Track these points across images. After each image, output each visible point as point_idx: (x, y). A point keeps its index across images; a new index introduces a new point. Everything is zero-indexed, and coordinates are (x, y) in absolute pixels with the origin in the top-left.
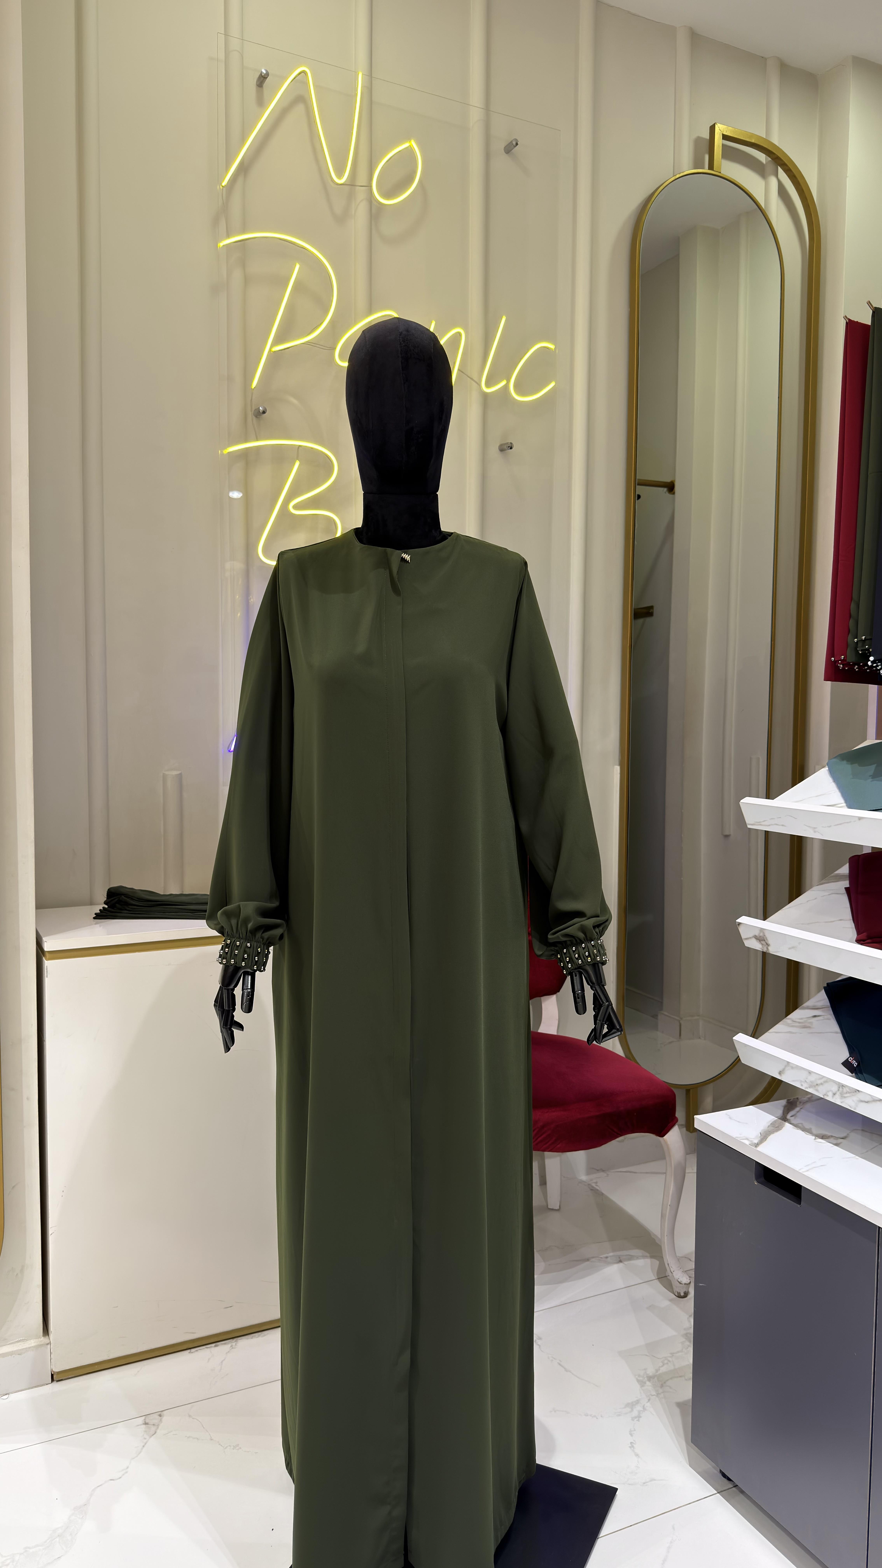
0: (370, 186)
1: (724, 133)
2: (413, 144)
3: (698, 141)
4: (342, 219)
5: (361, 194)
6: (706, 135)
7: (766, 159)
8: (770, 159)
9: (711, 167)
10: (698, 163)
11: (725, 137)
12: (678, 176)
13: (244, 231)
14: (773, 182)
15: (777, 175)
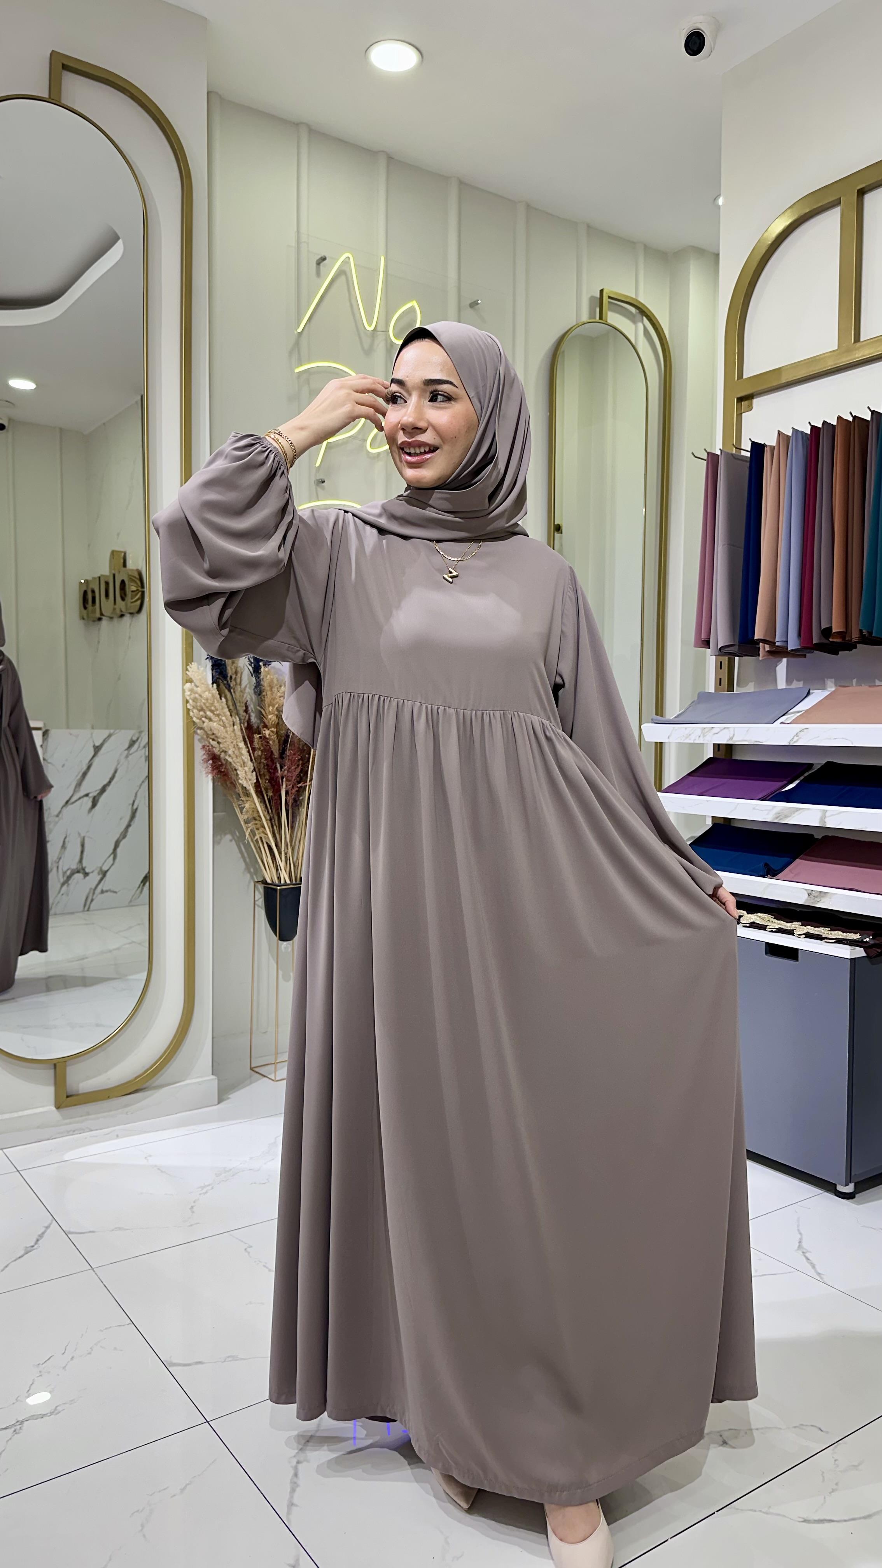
0: (387, 331)
1: (610, 295)
2: (414, 303)
3: (592, 298)
4: (369, 352)
5: (381, 337)
6: (598, 295)
7: (635, 311)
8: (638, 311)
9: (601, 318)
10: (592, 314)
11: (610, 298)
12: (580, 324)
13: (309, 362)
14: (640, 326)
15: (642, 321)
